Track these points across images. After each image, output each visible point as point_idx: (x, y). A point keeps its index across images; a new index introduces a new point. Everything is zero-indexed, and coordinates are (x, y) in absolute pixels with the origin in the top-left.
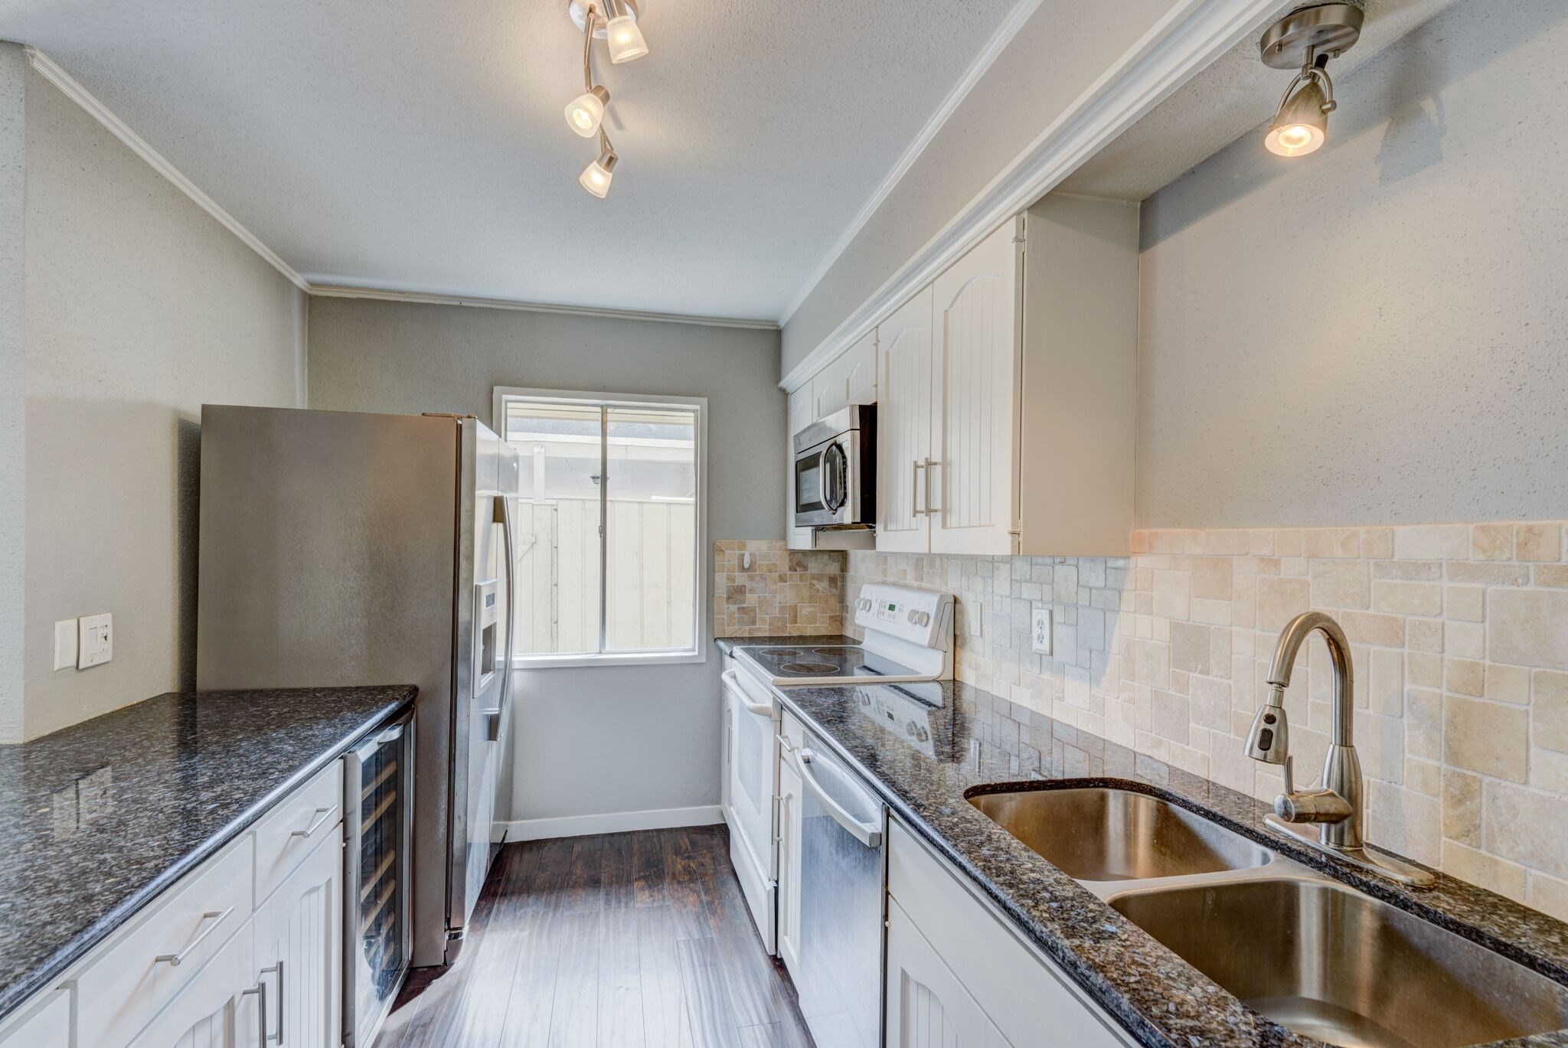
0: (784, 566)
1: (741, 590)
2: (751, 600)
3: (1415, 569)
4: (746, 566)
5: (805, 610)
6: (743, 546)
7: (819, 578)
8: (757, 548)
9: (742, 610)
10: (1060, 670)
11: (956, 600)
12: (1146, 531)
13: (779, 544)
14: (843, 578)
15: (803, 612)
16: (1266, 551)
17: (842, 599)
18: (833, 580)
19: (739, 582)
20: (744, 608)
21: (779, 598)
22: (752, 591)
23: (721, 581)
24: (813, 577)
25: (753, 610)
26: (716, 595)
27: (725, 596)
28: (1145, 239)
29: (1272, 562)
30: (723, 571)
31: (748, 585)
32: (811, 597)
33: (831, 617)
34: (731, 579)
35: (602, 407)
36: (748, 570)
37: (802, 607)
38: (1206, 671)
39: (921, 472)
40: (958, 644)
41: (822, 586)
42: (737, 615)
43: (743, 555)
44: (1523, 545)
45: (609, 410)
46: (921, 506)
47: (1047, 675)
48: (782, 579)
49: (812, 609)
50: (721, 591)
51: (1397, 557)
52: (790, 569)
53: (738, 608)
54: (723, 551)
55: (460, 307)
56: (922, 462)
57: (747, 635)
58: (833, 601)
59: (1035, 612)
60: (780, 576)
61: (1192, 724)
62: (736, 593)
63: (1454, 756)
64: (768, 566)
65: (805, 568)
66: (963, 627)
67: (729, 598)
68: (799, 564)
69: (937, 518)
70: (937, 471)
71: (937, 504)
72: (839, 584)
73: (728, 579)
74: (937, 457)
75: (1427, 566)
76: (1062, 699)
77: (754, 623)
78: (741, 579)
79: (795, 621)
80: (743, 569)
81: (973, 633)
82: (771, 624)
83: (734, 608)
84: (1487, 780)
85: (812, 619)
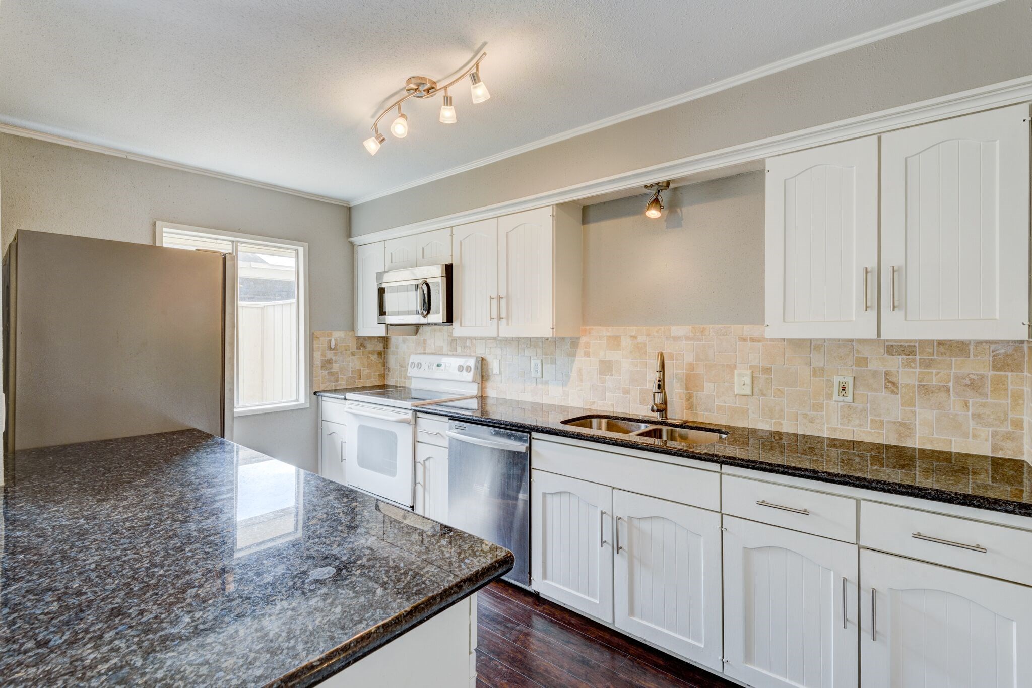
0: (353, 346)
1: (329, 361)
2: (335, 367)
3: (676, 339)
4: (333, 347)
5: (366, 371)
6: (330, 335)
7: (372, 352)
8: (338, 335)
9: (330, 374)
10: (547, 383)
11: (482, 359)
12: (588, 328)
13: (351, 334)
14: (385, 353)
15: (365, 373)
16: (633, 334)
17: (385, 364)
18: (380, 354)
19: (328, 357)
20: (331, 372)
21: (351, 365)
22: (336, 362)
23: (318, 356)
24: (370, 352)
25: (337, 373)
26: (315, 365)
27: (320, 365)
28: (585, 221)
29: (635, 338)
30: (319, 351)
31: (334, 358)
32: (369, 364)
33: (379, 375)
34: (323, 355)
35: (233, 242)
36: (333, 349)
37: (364, 370)
38: (612, 375)
39: (495, 302)
40: (484, 379)
41: (374, 357)
42: (327, 377)
43: (330, 341)
44: (702, 332)
45: (239, 244)
46: (495, 315)
47: (540, 386)
48: (353, 354)
49: (369, 371)
50: (318, 363)
51: (672, 335)
52: (357, 348)
53: (328, 373)
54: (319, 338)
55: (127, 160)
56: (494, 295)
57: (333, 388)
58: (380, 366)
59: (532, 361)
60: (351, 352)
61: (607, 394)
62: (327, 363)
63: (687, 388)
64: (345, 346)
65: (365, 347)
66: (487, 370)
67: (322, 367)
68: (362, 345)
69: (504, 322)
70: (503, 302)
71: (503, 314)
72: (383, 356)
73: (322, 355)
74: (503, 294)
75: (679, 338)
76: (548, 395)
77: (337, 381)
78: (330, 355)
79: (360, 378)
80: (330, 348)
81: (494, 372)
82: (347, 381)
83: (325, 372)
84: (695, 393)
85: (369, 377)
